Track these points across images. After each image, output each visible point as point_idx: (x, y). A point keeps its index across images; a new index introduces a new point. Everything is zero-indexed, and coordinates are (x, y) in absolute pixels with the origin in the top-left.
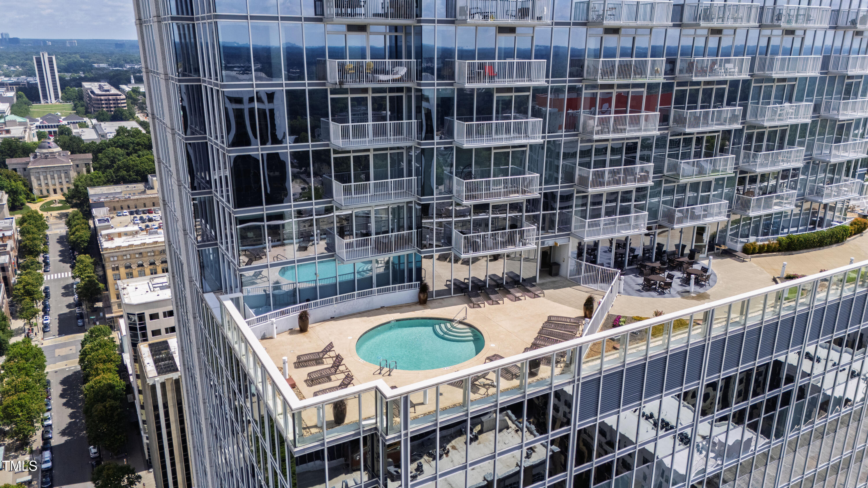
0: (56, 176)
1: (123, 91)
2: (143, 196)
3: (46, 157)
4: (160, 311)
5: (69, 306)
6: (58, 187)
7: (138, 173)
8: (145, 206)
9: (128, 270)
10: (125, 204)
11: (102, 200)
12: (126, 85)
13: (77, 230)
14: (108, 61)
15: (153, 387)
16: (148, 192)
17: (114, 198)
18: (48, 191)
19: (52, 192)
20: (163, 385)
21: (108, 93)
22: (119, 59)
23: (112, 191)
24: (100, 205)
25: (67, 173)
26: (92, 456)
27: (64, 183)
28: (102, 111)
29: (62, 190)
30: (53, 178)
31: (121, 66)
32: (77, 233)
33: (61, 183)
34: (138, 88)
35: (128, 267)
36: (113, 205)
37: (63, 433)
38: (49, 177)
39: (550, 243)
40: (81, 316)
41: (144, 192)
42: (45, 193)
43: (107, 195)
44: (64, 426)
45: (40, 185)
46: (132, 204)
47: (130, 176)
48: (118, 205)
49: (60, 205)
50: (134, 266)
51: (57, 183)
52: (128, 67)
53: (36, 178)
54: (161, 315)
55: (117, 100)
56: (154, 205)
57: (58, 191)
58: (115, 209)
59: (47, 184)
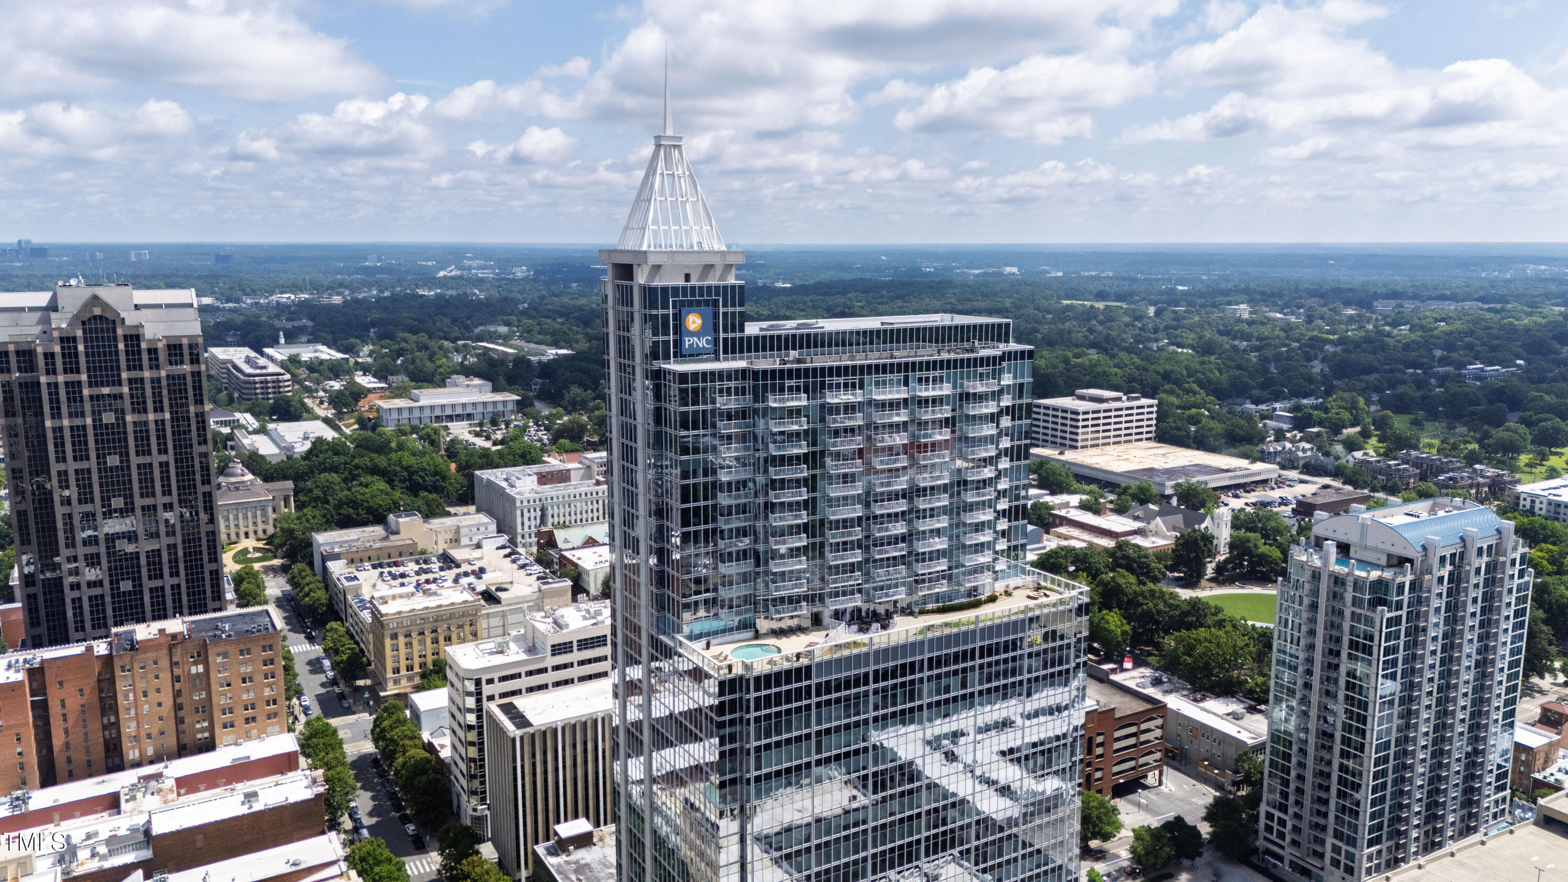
0: (250, 514)
1: (271, 359)
2: (386, 544)
3: (237, 489)
4: (496, 676)
5: (323, 685)
6: (251, 529)
7: (370, 510)
8: (389, 557)
9: (407, 639)
10: (366, 555)
11: (336, 550)
12: (272, 347)
13: (311, 590)
14: (214, 293)
15: (514, 740)
16: (392, 537)
17: (350, 547)
18: (237, 535)
19: (242, 536)
20: (522, 738)
21: (264, 371)
22: (231, 288)
23: (346, 538)
24: (336, 557)
25: (264, 510)
26: (410, 833)
27: (259, 523)
28: (257, 399)
29: (255, 532)
30: (246, 518)
31: (237, 301)
32: (312, 594)
33: (255, 523)
34: (298, 355)
35: (408, 635)
36: (350, 557)
37: (371, 814)
38: (240, 516)
39: (815, 610)
40: (342, 696)
41: (386, 538)
42: (233, 538)
43: (341, 544)
44: (369, 809)
45: (228, 527)
46: (373, 554)
47: (358, 514)
48: (356, 557)
49: (258, 555)
50: (414, 635)
51: (250, 524)
52: (249, 301)
53: (224, 517)
54: (496, 680)
55: (279, 381)
56: (400, 556)
57: (251, 534)
58: (352, 561)
59: (237, 526)
